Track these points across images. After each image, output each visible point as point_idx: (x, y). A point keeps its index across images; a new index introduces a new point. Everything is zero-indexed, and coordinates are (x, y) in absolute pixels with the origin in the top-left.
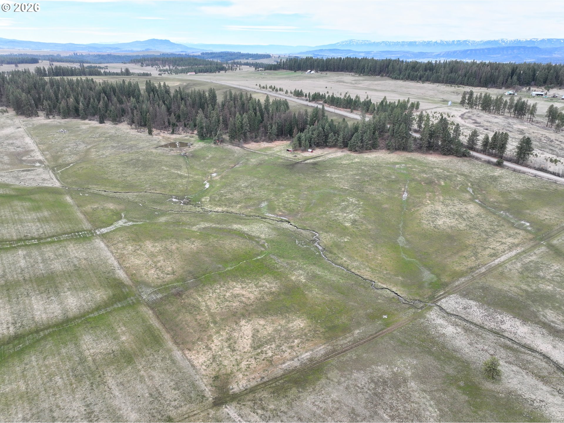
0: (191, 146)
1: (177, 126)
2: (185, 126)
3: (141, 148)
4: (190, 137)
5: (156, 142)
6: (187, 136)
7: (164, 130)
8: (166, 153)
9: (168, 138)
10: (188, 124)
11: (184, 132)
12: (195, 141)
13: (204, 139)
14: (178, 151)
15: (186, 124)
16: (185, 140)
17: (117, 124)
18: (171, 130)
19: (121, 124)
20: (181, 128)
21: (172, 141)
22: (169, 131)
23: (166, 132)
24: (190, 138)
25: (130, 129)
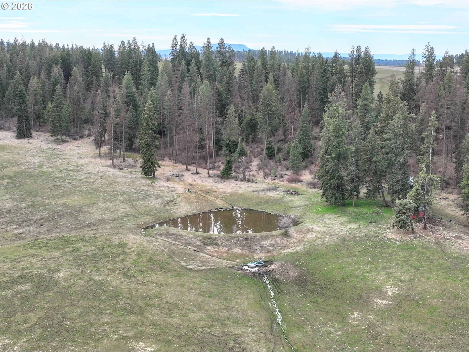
0: (292, 231)
1: (243, 153)
2: (271, 155)
3: (89, 226)
4: (289, 192)
5: (156, 204)
6: (275, 189)
7: (199, 165)
8: (181, 255)
9: (208, 192)
10: (279, 150)
11: (266, 175)
12: (308, 208)
13: (344, 205)
14: (237, 250)
15: (275, 148)
16: (268, 202)
17: (64, 141)
18: (222, 167)
19: (75, 143)
20: (255, 163)
21: (220, 203)
22: (213, 168)
23: (204, 172)
24: (289, 198)
25: (94, 157)
